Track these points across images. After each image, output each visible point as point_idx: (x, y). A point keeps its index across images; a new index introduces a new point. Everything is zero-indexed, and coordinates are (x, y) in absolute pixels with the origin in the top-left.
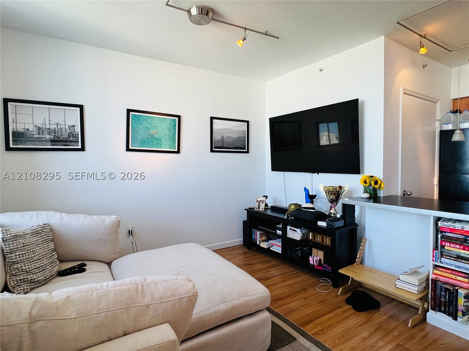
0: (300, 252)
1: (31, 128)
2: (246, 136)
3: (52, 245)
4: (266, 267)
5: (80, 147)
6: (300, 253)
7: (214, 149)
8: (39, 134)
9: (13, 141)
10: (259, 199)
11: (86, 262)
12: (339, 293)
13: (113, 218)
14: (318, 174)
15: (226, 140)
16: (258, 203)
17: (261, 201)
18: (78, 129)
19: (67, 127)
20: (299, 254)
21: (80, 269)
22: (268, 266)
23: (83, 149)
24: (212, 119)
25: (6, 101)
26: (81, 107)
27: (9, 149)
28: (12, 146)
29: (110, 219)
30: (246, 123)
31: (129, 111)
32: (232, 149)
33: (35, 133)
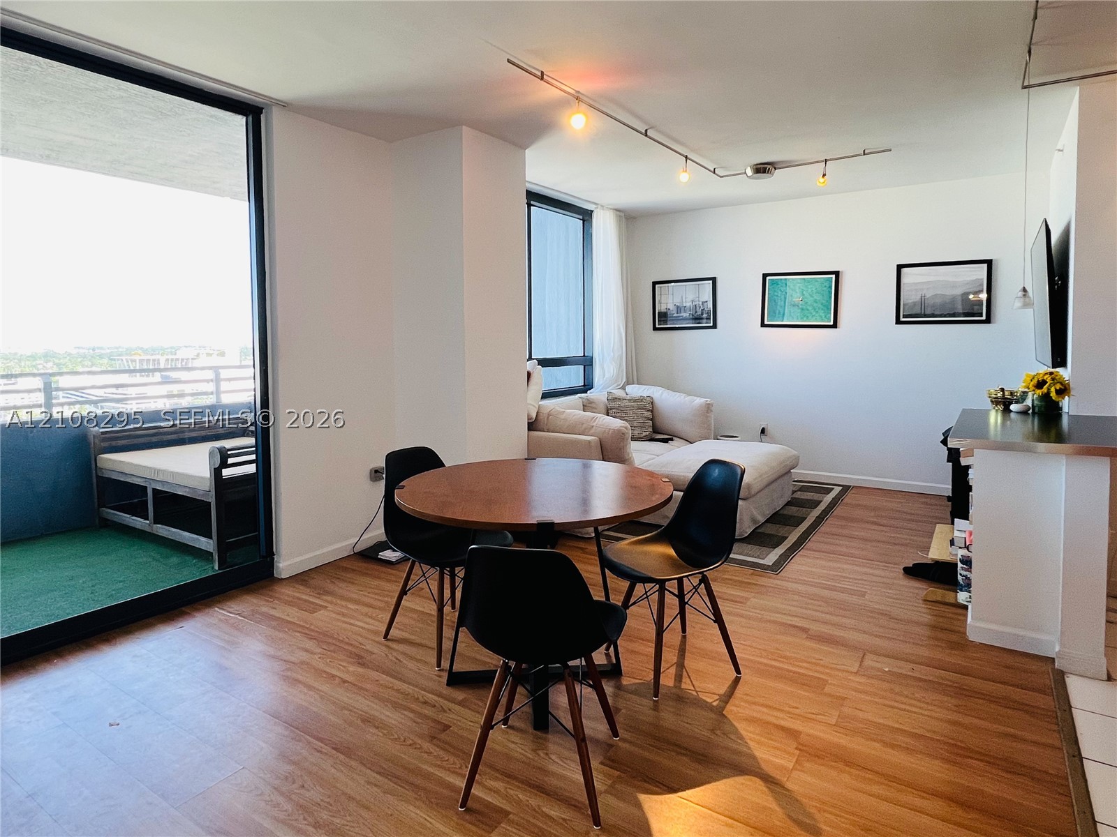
1: (671, 307)
2: (983, 291)
3: (648, 414)
5: (711, 324)
7: (902, 319)
8: (677, 313)
9: (659, 321)
11: (674, 438)
15: (931, 302)
18: (710, 305)
19: (701, 303)
21: (665, 441)
23: (714, 326)
24: (900, 267)
25: (654, 284)
26: (714, 280)
27: (655, 329)
28: (657, 326)
29: (699, 401)
30: (985, 266)
31: (765, 276)
32: (945, 317)
33: (675, 312)
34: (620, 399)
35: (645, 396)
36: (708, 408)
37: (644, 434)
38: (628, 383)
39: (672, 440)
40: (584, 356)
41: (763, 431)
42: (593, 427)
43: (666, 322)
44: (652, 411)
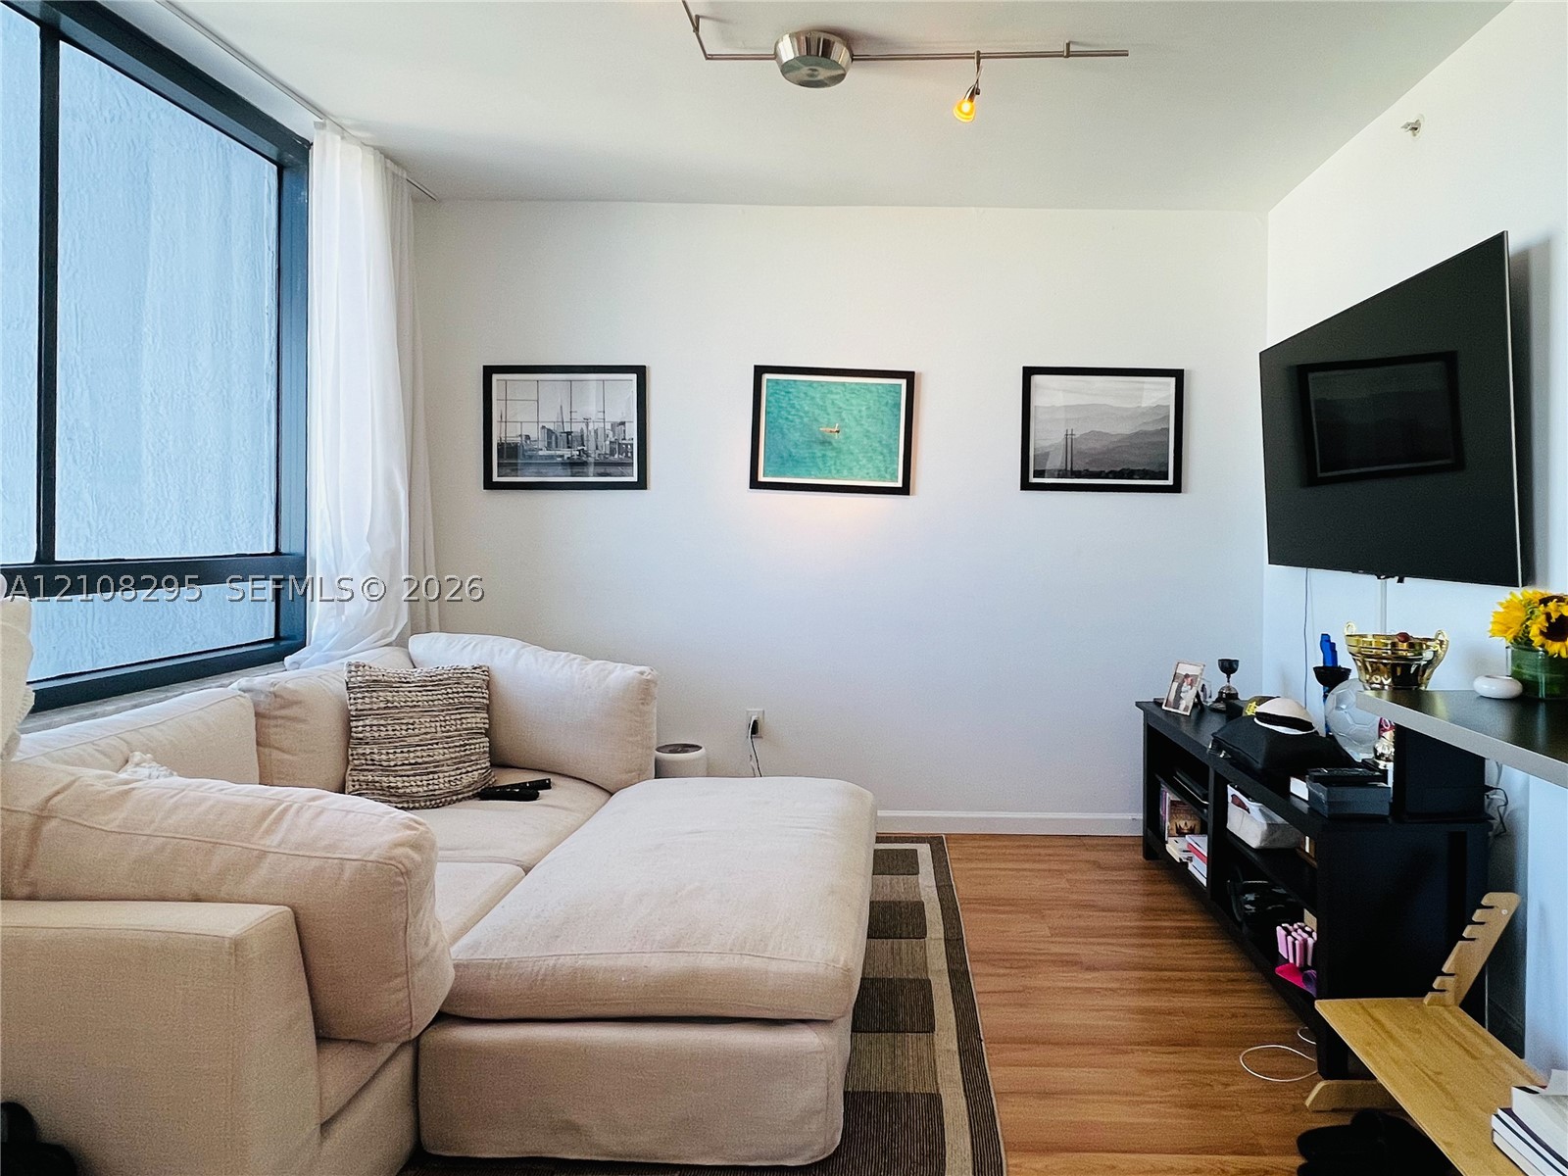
0: (1251, 897)
1: (534, 432)
2: (1168, 430)
3: (479, 720)
4: (1138, 928)
5: (635, 479)
6: (1250, 903)
7: (1034, 480)
8: (549, 447)
9: (499, 465)
10: (1183, 670)
11: (553, 779)
12: (1308, 1103)
13: (631, 671)
14: (1401, 581)
15: (1083, 447)
16: (1175, 685)
17: (1187, 676)
18: (632, 431)
19: (608, 426)
20: (1248, 906)
21: (530, 793)
22: (1147, 928)
23: (641, 484)
24: (1029, 373)
25: (489, 372)
26: (640, 372)
27: (489, 484)
28: (496, 478)
29: (622, 674)
30: (1172, 380)
31: (760, 371)
32: (1107, 477)
33: (542, 444)
34: (389, 685)
35: (467, 665)
36: (645, 691)
37: (466, 780)
38: (415, 628)
39: (546, 785)
40: (277, 552)
41: (755, 729)
42: (263, 854)
43: (514, 469)
44: (488, 708)
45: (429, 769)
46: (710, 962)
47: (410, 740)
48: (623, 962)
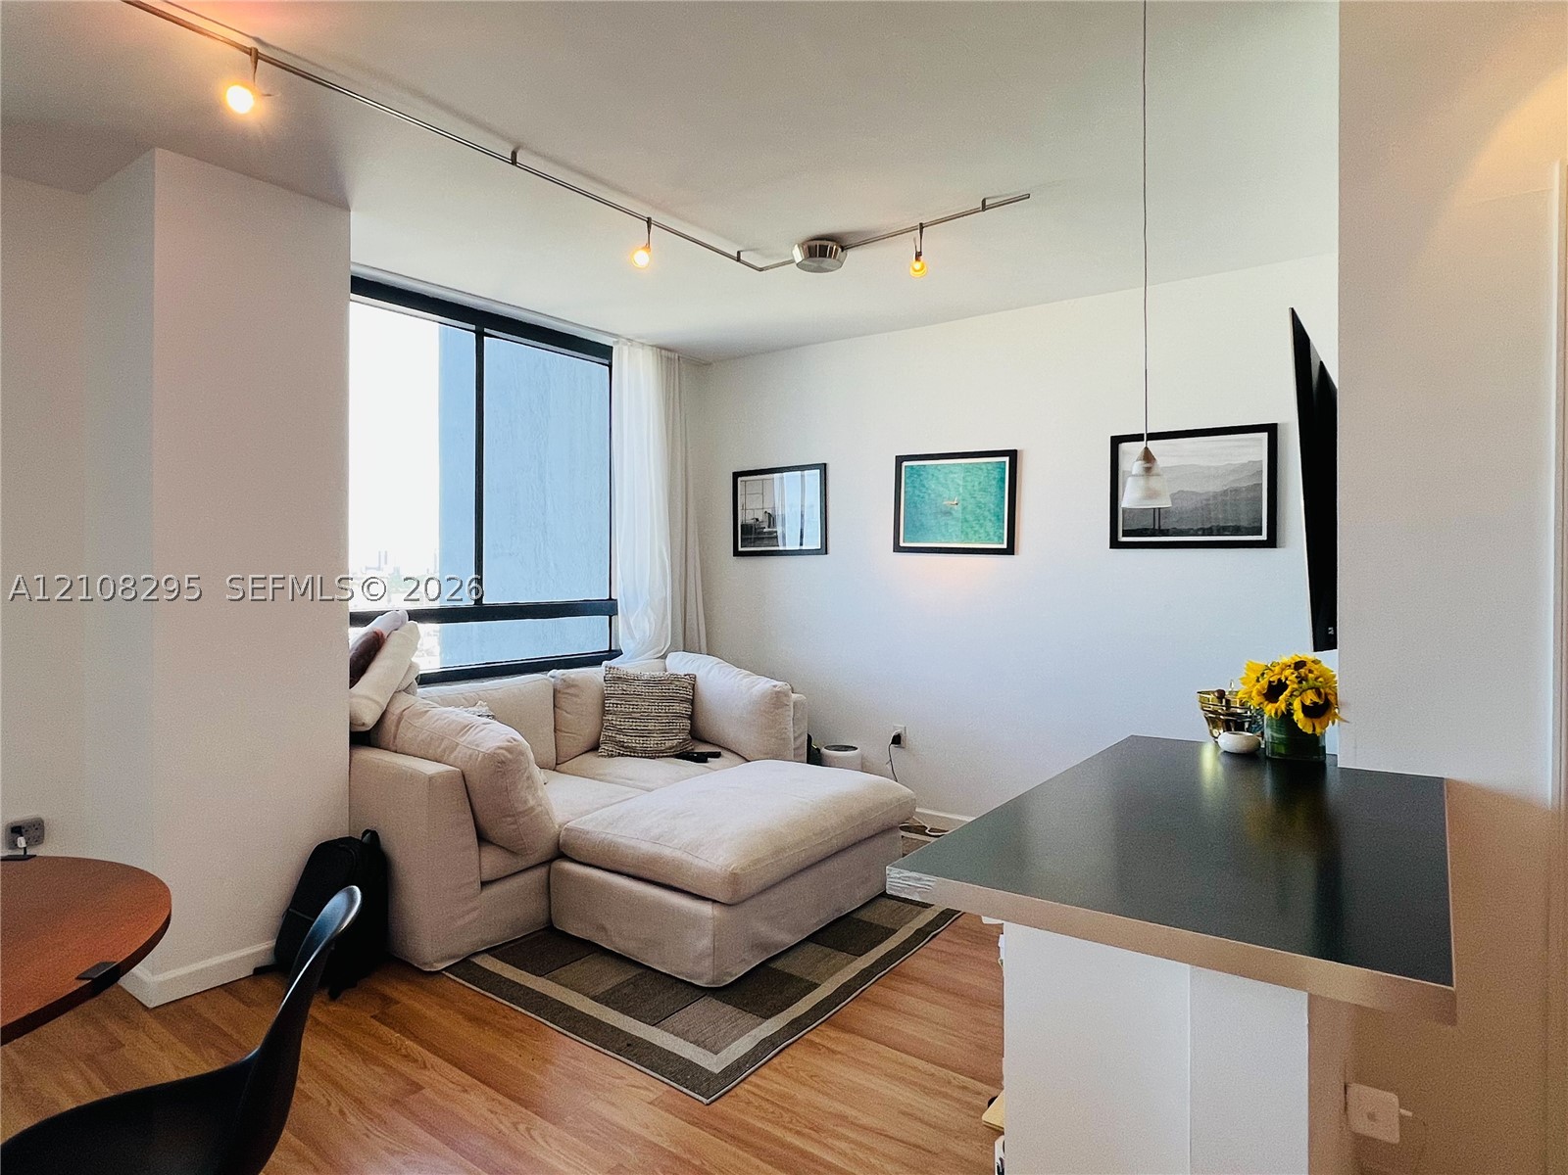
1: (760, 515)
5: (819, 547)
7: (1126, 539)
8: (769, 527)
9: (742, 540)
18: (817, 513)
19: (804, 510)
23: (824, 551)
24: (1117, 441)
25: (736, 475)
26: (823, 468)
27: (737, 553)
28: (740, 549)
29: (764, 685)
30: (1265, 436)
31: (900, 460)
32: (1196, 534)
33: (766, 525)
35: (682, 673)
36: (777, 700)
37: (669, 744)
38: (673, 648)
39: (717, 755)
40: (610, 599)
41: (897, 739)
43: (753, 543)
44: (692, 702)
45: (645, 734)
46: (667, 852)
47: (634, 715)
48: (632, 843)
